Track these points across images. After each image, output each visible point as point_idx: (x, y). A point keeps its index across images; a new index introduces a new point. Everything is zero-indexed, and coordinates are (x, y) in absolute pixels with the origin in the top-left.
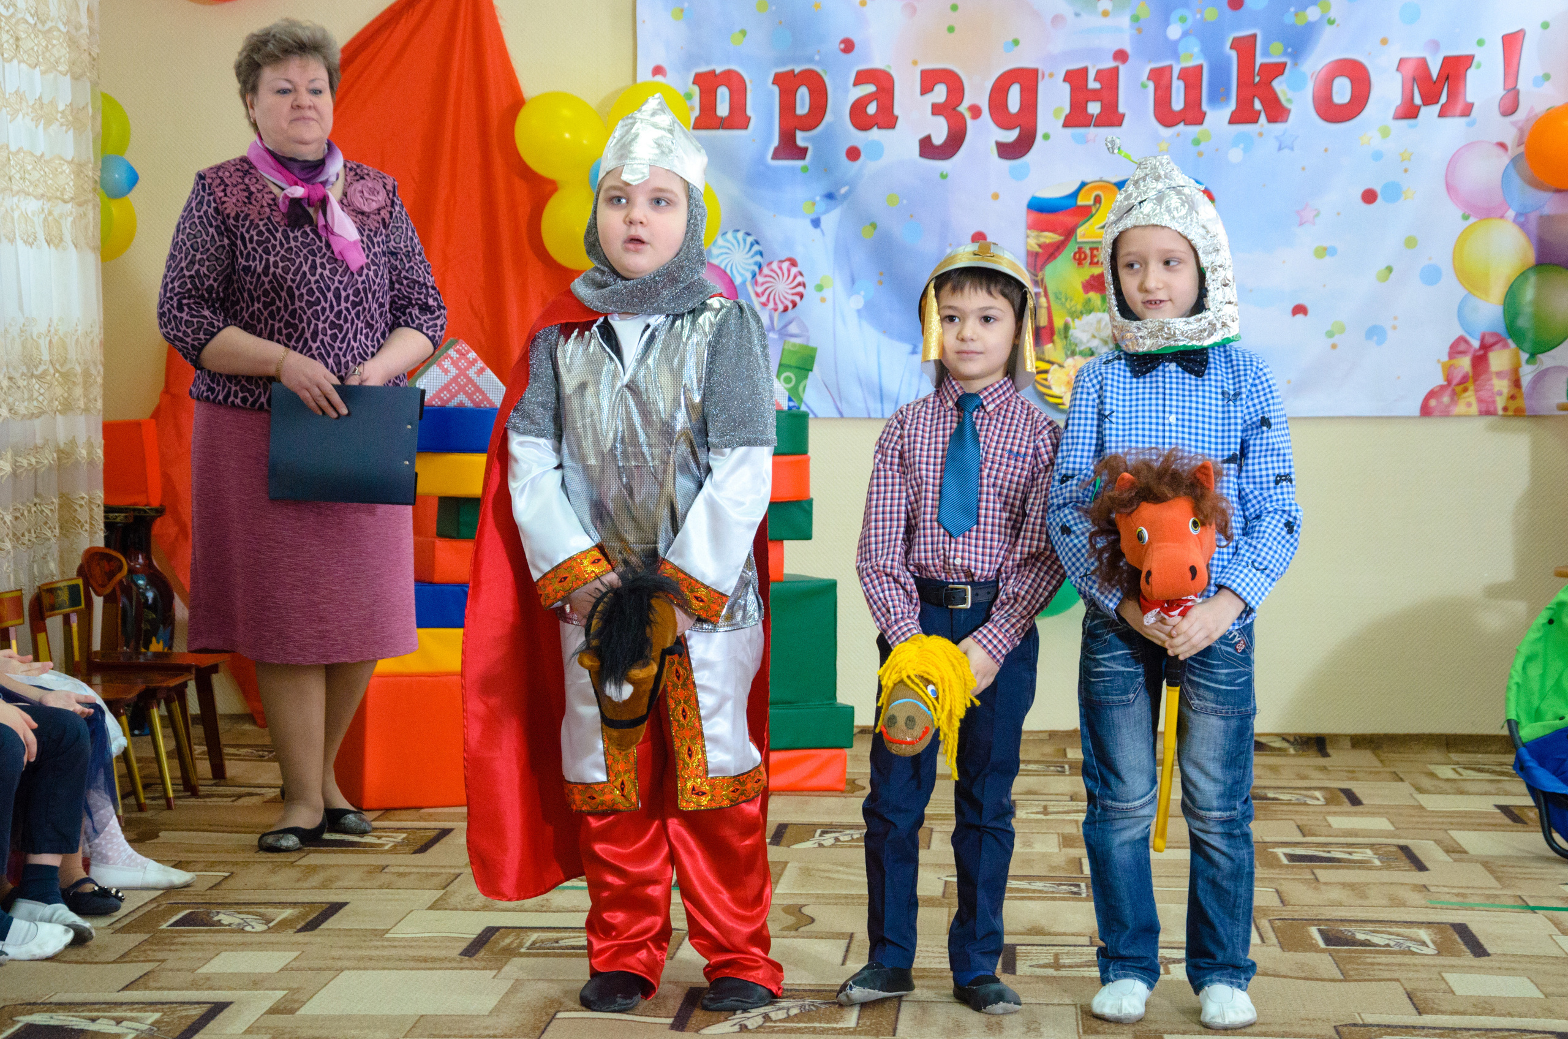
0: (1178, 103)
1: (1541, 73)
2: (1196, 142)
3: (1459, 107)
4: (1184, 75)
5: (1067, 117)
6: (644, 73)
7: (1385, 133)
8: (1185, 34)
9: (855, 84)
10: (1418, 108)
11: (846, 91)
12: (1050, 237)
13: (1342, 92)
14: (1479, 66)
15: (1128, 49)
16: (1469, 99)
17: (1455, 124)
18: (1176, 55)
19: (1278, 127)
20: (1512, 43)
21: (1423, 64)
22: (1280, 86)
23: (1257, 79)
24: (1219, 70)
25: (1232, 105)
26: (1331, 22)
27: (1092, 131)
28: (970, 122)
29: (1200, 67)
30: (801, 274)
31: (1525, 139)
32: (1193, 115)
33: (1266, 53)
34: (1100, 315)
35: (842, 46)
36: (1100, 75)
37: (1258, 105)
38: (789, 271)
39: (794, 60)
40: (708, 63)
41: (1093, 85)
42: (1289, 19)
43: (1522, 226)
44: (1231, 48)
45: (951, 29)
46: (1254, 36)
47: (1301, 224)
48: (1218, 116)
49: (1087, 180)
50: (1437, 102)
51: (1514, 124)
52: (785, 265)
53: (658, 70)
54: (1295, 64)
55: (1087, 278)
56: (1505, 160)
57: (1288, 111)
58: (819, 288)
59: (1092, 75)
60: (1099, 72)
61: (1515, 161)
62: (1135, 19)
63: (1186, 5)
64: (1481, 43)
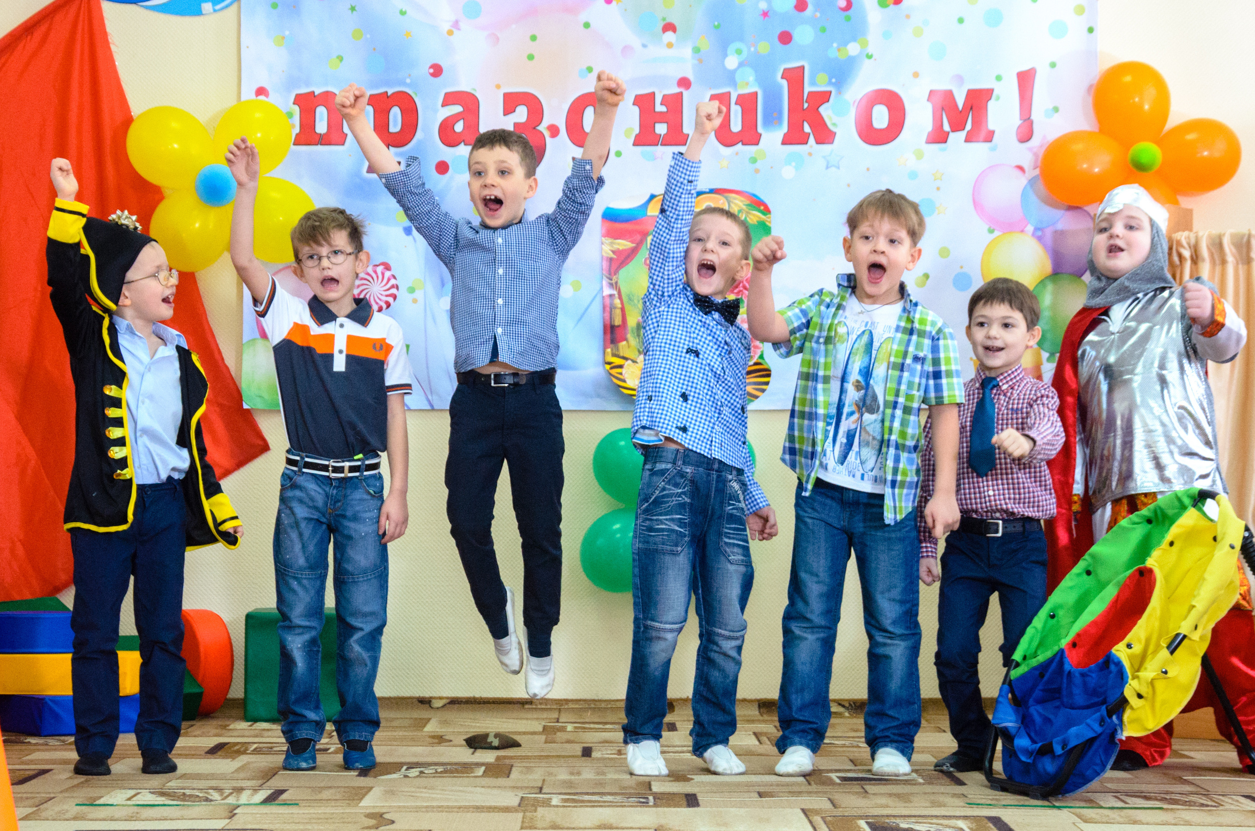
0: (736, 126)
1: (1051, 107)
2: (753, 160)
3: (983, 134)
4: (741, 100)
5: (637, 136)
6: (248, 93)
7: (919, 155)
8: (741, 65)
9: (445, 104)
10: (948, 133)
11: (436, 111)
12: (624, 244)
13: (881, 118)
14: (998, 98)
15: (691, 78)
16: (991, 127)
17: (979, 148)
18: (735, 84)
19: (826, 148)
20: (1026, 79)
21: (949, 95)
22: (826, 111)
23: (806, 105)
24: (772, 97)
25: (785, 128)
26: (869, 57)
27: (660, 149)
28: (548, 140)
29: (756, 94)
30: (394, 277)
31: (1039, 163)
32: (750, 136)
33: (813, 83)
35: (432, 71)
36: (665, 100)
37: (807, 128)
38: (383, 274)
39: (388, 83)
40: (307, 84)
41: (660, 108)
42: (832, 53)
43: (1040, 239)
44: (782, 78)
45: (531, 57)
46: (803, 68)
48: (772, 138)
49: (656, 193)
50: (964, 129)
51: (1030, 149)
52: (380, 269)
53: (261, 91)
54: (839, 92)
56: (1022, 181)
57: (834, 134)
58: (411, 290)
59: (658, 99)
60: (664, 96)
61: (1032, 182)
62: (696, 50)
63: (741, 39)
64: (999, 78)
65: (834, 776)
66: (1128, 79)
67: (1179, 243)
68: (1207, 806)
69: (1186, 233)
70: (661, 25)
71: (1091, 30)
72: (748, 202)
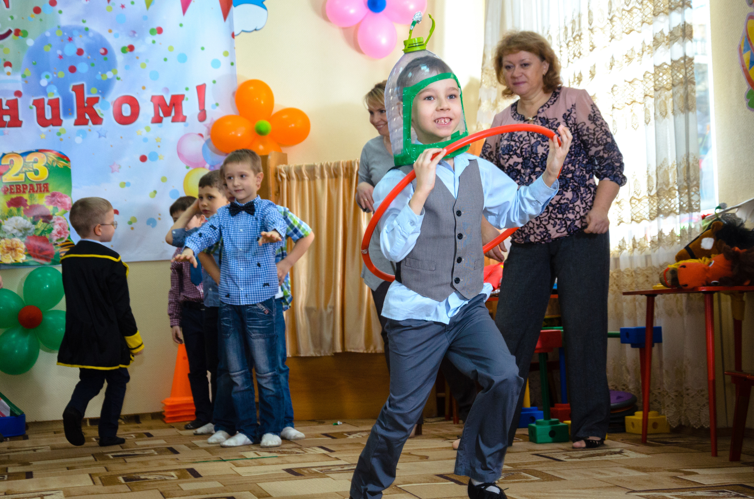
0: (48, 115)
1: (214, 103)
2: (59, 134)
3: (181, 118)
4: (50, 102)
7: (148, 129)
8: (49, 84)
10: (162, 118)
13: (126, 110)
14: (187, 99)
15: (21, 90)
16: (185, 114)
17: (179, 125)
18: (46, 94)
19: (98, 127)
20: (201, 90)
21: (162, 98)
22: (97, 108)
23: (86, 105)
24: (67, 100)
25: (75, 117)
26: (118, 79)
27: (7, 129)
29: (58, 99)
31: (210, 132)
32: (56, 121)
33: (89, 93)
34: (17, 218)
36: (8, 103)
37: (87, 117)
41: (5, 107)
42: (98, 77)
44: (72, 90)
46: (82, 85)
47: (113, 172)
48: (68, 122)
49: (6, 153)
50: (171, 115)
51: (205, 125)
54: (103, 97)
55: (9, 200)
56: (203, 141)
57: (102, 120)
59: (4, 102)
60: (8, 101)
61: (207, 142)
62: (24, 76)
63: (48, 70)
64: (187, 89)
65: (110, 456)
66: (252, 88)
67: (281, 171)
68: (299, 453)
69: (284, 165)
70: (3, 63)
71: (232, 64)
72: (57, 156)
